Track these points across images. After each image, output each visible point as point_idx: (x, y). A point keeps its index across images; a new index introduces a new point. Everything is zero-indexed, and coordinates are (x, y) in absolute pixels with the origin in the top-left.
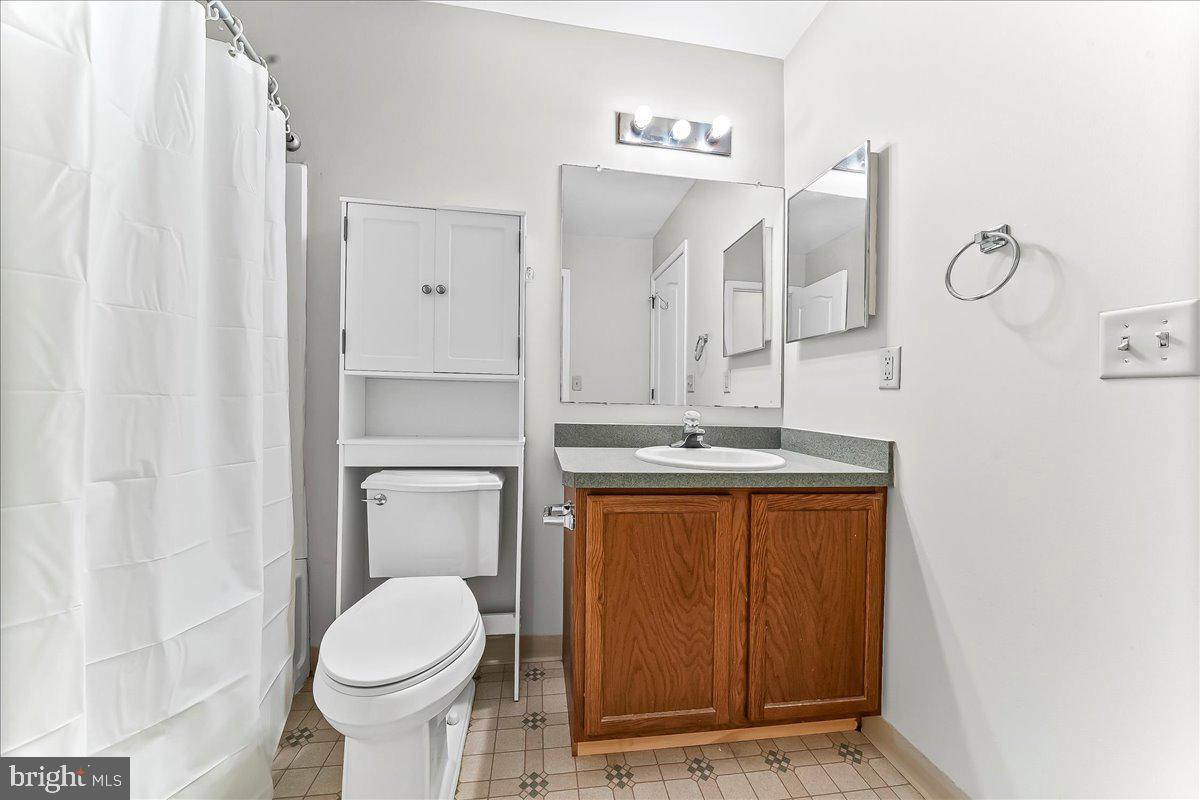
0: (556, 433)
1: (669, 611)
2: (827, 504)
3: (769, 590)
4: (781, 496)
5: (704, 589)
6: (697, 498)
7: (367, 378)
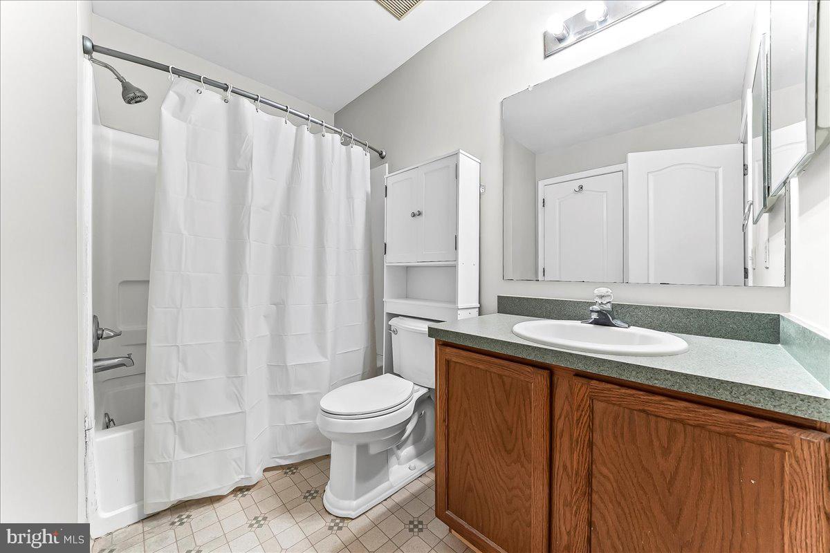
0: (499, 303)
1: (492, 456)
2: (684, 415)
3: (594, 488)
4: (609, 386)
5: (522, 452)
6: (513, 365)
7: (407, 267)
